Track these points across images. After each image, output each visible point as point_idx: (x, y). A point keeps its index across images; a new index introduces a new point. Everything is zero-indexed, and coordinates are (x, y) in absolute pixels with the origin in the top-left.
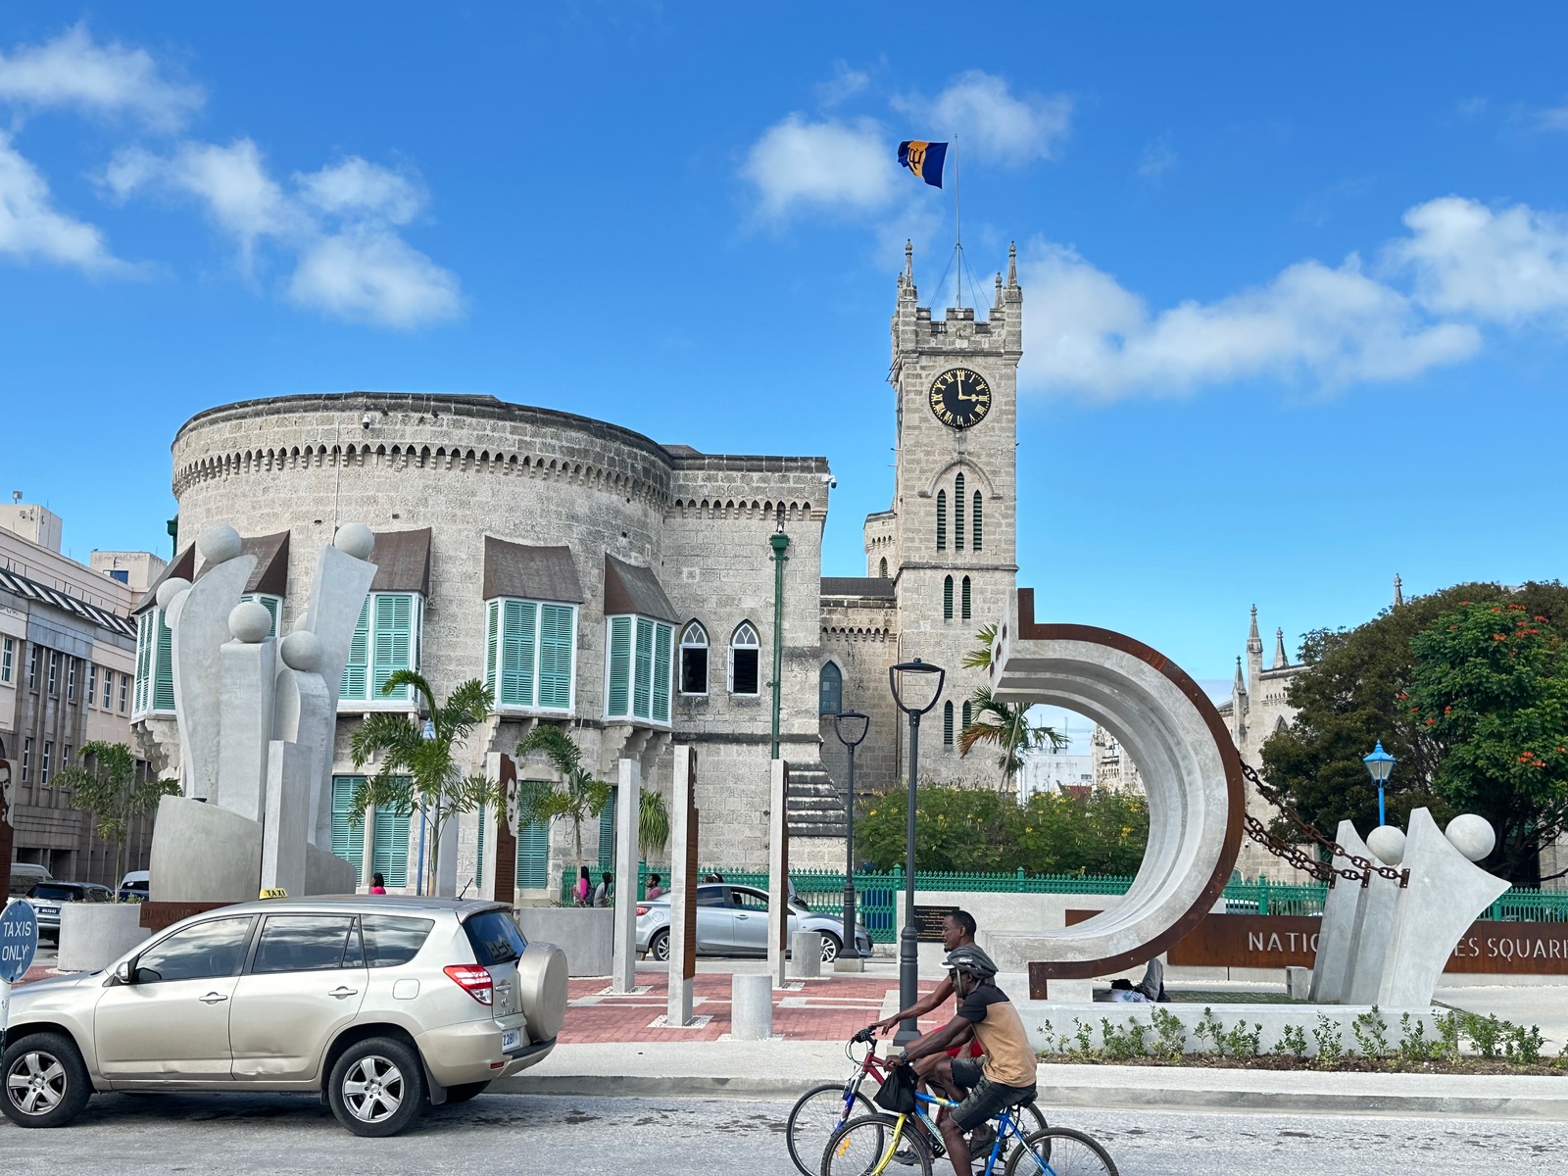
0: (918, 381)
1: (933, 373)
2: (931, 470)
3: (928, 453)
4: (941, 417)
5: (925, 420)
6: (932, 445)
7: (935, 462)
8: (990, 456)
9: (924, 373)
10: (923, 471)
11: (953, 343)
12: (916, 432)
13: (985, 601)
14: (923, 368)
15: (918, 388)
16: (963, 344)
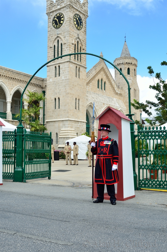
0: (50, 19)
1: (53, 16)
2: (52, 41)
3: (52, 37)
4: (54, 27)
5: (51, 29)
6: (53, 34)
7: (53, 38)
8: (64, 33)
9: (51, 17)
10: (51, 41)
11: (57, 7)
12: (50, 32)
13: (63, 71)
14: (51, 16)
15: (50, 21)
16: (59, 7)
